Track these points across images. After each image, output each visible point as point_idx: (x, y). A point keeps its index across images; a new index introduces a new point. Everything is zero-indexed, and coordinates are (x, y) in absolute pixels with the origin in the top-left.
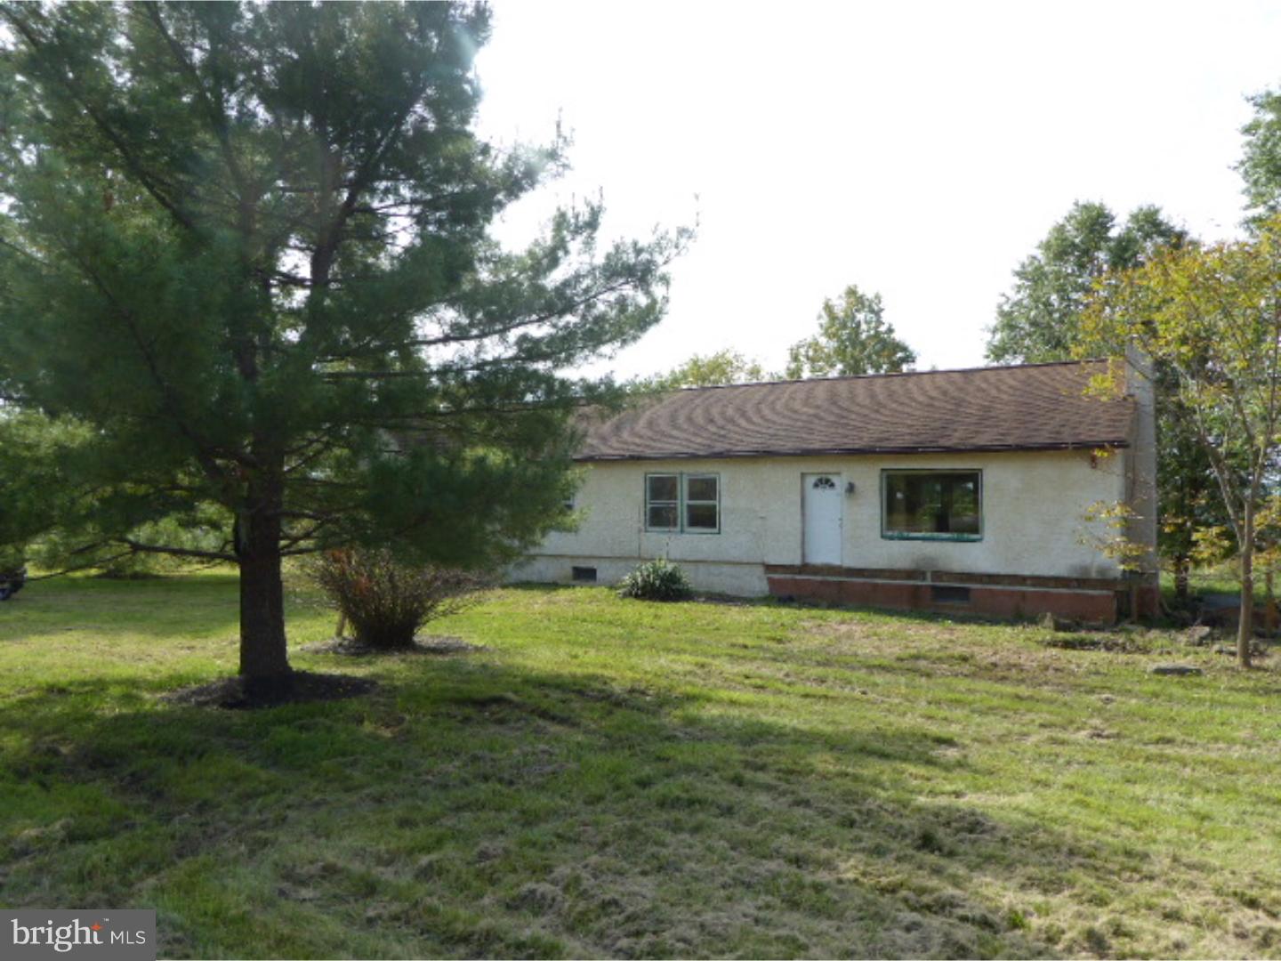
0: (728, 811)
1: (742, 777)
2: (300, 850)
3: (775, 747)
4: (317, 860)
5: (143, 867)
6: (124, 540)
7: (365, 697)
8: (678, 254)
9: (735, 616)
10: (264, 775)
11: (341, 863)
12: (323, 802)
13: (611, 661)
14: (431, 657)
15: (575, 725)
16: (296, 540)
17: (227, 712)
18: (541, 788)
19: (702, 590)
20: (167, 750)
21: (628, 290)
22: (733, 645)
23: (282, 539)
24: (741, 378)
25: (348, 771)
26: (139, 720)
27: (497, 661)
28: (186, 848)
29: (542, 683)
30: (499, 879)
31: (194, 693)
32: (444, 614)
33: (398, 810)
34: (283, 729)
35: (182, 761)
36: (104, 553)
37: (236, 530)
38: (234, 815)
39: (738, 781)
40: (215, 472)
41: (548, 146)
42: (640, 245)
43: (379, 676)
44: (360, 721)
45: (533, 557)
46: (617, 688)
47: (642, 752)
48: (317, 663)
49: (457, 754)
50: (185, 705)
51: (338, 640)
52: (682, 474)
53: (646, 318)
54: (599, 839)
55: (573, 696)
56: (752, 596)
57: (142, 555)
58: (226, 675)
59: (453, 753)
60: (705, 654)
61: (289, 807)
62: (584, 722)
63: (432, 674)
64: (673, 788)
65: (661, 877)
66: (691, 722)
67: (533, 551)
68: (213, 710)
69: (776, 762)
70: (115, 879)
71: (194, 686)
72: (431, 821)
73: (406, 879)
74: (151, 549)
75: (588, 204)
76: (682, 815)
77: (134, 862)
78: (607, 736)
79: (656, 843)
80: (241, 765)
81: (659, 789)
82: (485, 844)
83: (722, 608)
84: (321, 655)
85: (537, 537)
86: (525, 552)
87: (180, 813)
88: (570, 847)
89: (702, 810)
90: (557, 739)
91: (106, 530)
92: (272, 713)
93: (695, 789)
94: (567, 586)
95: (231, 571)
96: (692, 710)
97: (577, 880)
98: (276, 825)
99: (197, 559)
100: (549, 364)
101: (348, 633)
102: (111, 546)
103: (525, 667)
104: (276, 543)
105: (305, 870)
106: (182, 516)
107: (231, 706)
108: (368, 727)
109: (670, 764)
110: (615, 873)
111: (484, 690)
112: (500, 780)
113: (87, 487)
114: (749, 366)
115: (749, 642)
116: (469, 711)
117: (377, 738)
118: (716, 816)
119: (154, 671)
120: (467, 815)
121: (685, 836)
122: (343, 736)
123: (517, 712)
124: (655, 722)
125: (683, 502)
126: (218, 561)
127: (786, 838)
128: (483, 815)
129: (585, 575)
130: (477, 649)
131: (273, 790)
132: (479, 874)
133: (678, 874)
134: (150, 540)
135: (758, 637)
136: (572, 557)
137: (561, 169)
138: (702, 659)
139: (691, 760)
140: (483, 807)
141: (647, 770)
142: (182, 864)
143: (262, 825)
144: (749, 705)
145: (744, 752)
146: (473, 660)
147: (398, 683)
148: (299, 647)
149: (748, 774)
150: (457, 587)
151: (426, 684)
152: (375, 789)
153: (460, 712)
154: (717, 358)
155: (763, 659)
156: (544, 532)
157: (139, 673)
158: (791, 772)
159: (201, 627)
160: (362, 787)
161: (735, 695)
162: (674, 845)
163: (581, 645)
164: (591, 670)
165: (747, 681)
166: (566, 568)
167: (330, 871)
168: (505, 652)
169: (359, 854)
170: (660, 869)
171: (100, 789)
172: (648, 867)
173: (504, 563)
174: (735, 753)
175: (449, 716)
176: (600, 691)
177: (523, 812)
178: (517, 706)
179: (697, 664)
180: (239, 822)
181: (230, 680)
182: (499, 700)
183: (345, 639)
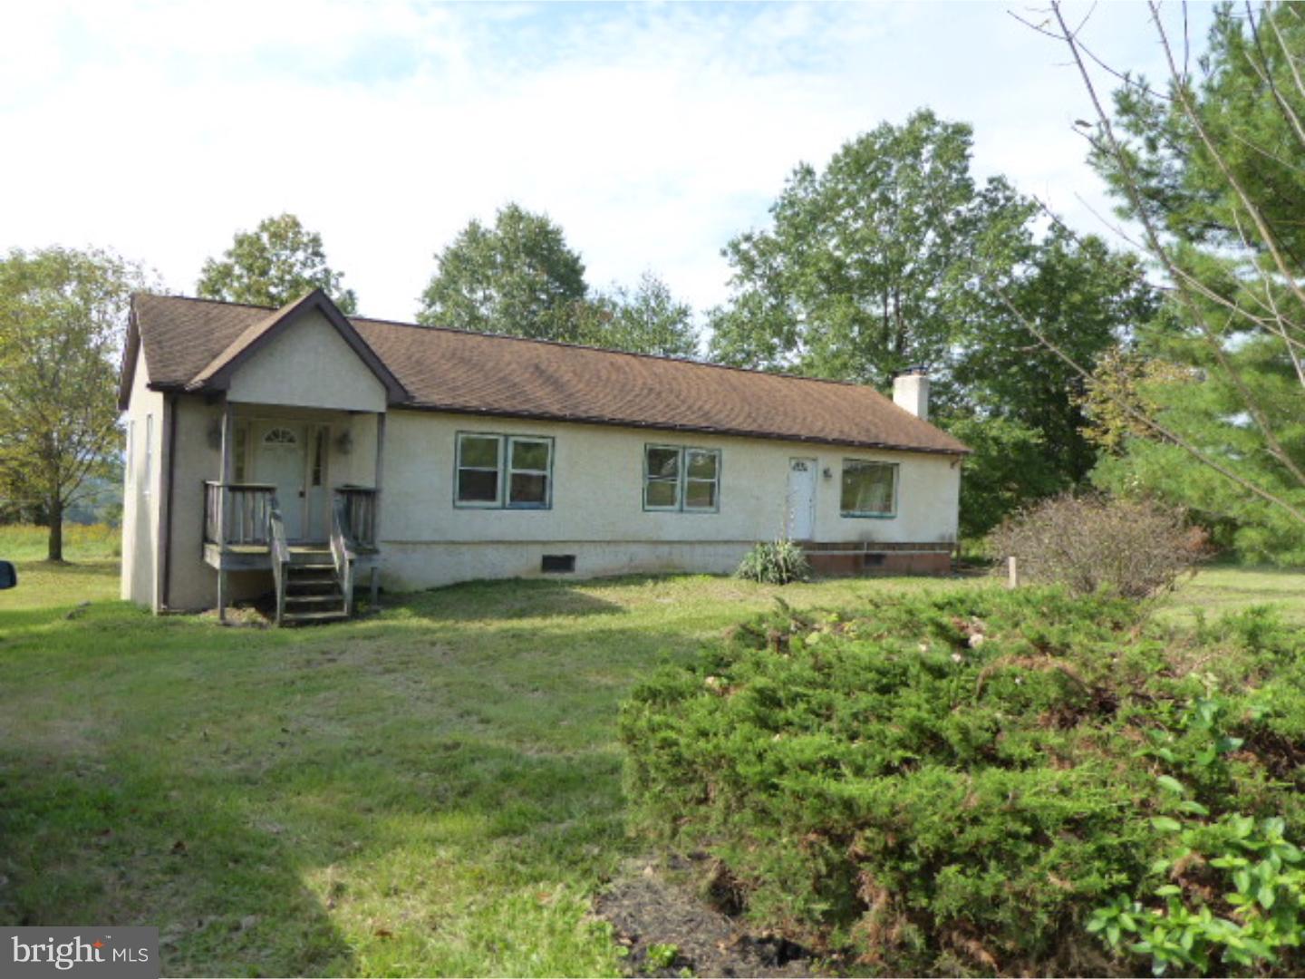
52: (684, 448)
129: (562, 564)
136: (544, 543)
166: (535, 557)
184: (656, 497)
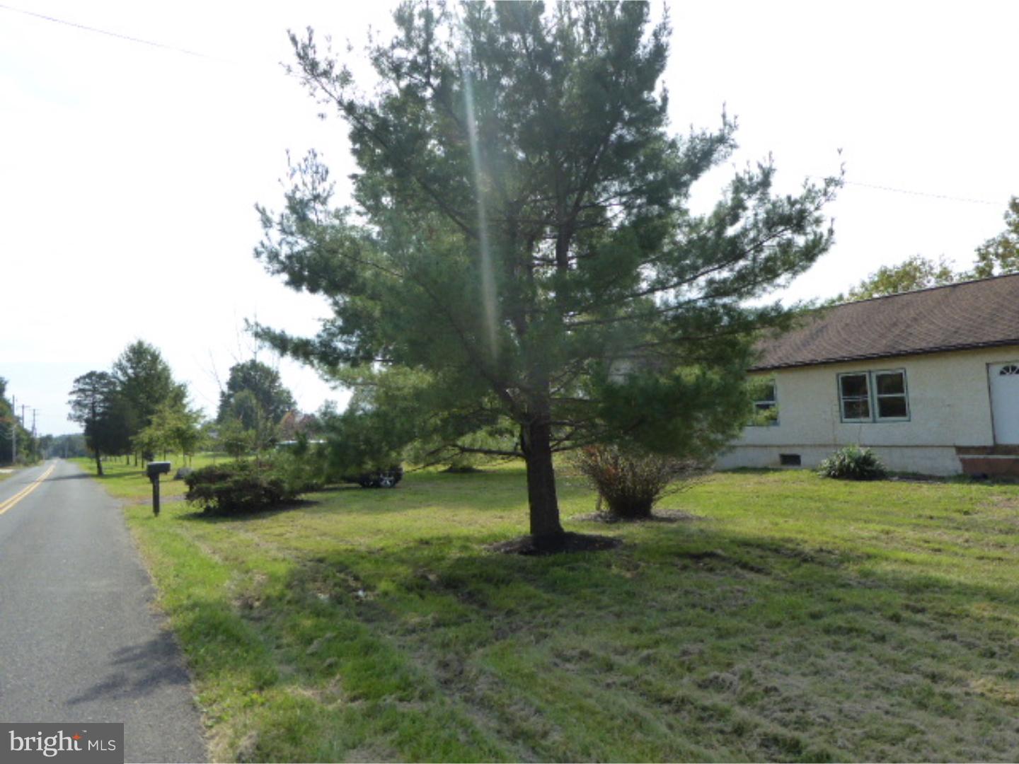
0: (882, 639)
1: (900, 616)
2: (567, 640)
3: (940, 596)
4: (576, 648)
5: (476, 644)
6: (455, 445)
7: (613, 551)
8: (828, 200)
9: (926, 491)
10: (546, 596)
11: (591, 651)
12: (581, 615)
13: (806, 529)
14: (662, 524)
15: (768, 574)
16: (560, 440)
17: (522, 557)
18: (733, 615)
19: (897, 470)
20: (489, 580)
21: (788, 234)
22: (920, 516)
23: (552, 440)
24: (931, 283)
25: (600, 597)
26: (471, 561)
27: (714, 527)
28: (500, 635)
29: (746, 544)
30: (694, 669)
31: (503, 545)
32: (674, 492)
33: (630, 622)
34: (556, 569)
35: (497, 586)
36: (445, 454)
37: (521, 437)
38: (527, 619)
39: (896, 619)
40: (505, 397)
41: (716, 133)
42: (793, 199)
43: (624, 537)
44: (609, 566)
45: (734, 447)
46: (807, 548)
47: (819, 594)
48: (582, 527)
49: (675, 590)
50: (498, 552)
51: (598, 512)
52: (870, 372)
53: (812, 252)
54: (772, 650)
55: (768, 553)
56: (945, 474)
57: (467, 454)
58: (522, 535)
59: (671, 589)
60: (890, 523)
61: (561, 616)
62: (775, 572)
63: (662, 536)
64: (839, 621)
65: (815, 679)
66: (866, 574)
67: (733, 442)
68: (515, 555)
69: (933, 607)
70: (461, 649)
71: (503, 541)
72: (652, 630)
73: (633, 663)
74: (471, 451)
75: (760, 166)
76: (841, 639)
77: (471, 641)
78: (792, 582)
79: (816, 656)
80: (531, 589)
81: (826, 621)
82: (686, 646)
83: (915, 485)
84: (585, 523)
85: (736, 432)
86: (727, 443)
87: (496, 616)
88: (750, 654)
89: (858, 636)
90: (751, 582)
91: (444, 439)
92: (551, 559)
93: (856, 621)
94: (775, 470)
95: (520, 465)
96: (868, 565)
97: (750, 673)
98: (552, 626)
99: (501, 456)
100: (734, 298)
101: (605, 507)
102: (448, 450)
103: (734, 532)
104: (548, 444)
105: (569, 653)
106: (489, 428)
107: (525, 554)
108: (615, 570)
109: (841, 604)
110: (781, 673)
111: (701, 547)
112: (704, 608)
113: (432, 413)
114: (937, 270)
115: (934, 514)
116: (687, 562)
117: (621, 577)
118: (871, 642)
119: (480, 532)
120: (679, 628)
121: (842, 654)
122: (598, 575)
123: (723, 564)
124: (835, 574)
125: (873, 396)
126: (513, 457)
127: (928, 660)
128: (688, 629)
129: (791, 460)
130: (700, 519)
131: (552, 605)
132: (682, 664)
133: (830, 678)
134: (472, 445)
135: (946, 510)
136: (778, 446)
137: (729, 149)
138: (886, 527)
139: (860, 602)
140: (690, 624)
141: (818, 607)
142: (498, 643)
143: (545, 625)
144: (923, 563)
145: (909, 599)
146: (694, 527)
147: (637, 542)
148: (570, 518)
149: (906, 614)
150: (681, 472)
151: (657, 543)
152: (616, 609)
153: (679, 562)
154: (905, 266)
155: (947, 527)
156: (741, 427)
157: (471, 533)
158: (949, 615)
159: (508, 504)
160: (607, 607)
161: (910, 556)
162: (832, 658)
163: (784, 516)
164: (787, 535)
165: (926, 545)
166: (774, 456)
167: (585, 655)
168: (719, 520)
169: (604, 647)
170: (816, 673)
171: (451, 598)
172: (807, 672)
173: (712, 452)
174: (900, 599)
175: (673, 565)
176: (793, 550)
177: (718, 629)
178: (723, 559)
179: (882, 531)
180: (530, 623)
181: (525, 536)
182: (712, 555)
183: (602, 511)
184: (853, 410)
